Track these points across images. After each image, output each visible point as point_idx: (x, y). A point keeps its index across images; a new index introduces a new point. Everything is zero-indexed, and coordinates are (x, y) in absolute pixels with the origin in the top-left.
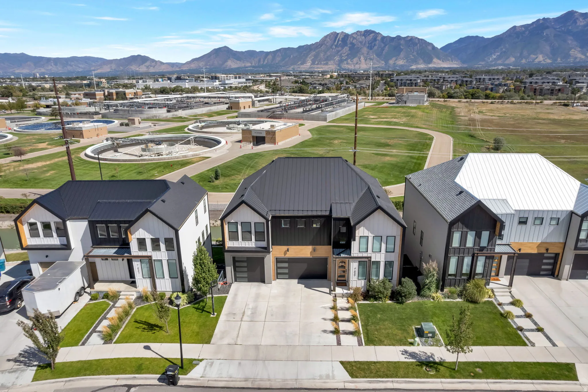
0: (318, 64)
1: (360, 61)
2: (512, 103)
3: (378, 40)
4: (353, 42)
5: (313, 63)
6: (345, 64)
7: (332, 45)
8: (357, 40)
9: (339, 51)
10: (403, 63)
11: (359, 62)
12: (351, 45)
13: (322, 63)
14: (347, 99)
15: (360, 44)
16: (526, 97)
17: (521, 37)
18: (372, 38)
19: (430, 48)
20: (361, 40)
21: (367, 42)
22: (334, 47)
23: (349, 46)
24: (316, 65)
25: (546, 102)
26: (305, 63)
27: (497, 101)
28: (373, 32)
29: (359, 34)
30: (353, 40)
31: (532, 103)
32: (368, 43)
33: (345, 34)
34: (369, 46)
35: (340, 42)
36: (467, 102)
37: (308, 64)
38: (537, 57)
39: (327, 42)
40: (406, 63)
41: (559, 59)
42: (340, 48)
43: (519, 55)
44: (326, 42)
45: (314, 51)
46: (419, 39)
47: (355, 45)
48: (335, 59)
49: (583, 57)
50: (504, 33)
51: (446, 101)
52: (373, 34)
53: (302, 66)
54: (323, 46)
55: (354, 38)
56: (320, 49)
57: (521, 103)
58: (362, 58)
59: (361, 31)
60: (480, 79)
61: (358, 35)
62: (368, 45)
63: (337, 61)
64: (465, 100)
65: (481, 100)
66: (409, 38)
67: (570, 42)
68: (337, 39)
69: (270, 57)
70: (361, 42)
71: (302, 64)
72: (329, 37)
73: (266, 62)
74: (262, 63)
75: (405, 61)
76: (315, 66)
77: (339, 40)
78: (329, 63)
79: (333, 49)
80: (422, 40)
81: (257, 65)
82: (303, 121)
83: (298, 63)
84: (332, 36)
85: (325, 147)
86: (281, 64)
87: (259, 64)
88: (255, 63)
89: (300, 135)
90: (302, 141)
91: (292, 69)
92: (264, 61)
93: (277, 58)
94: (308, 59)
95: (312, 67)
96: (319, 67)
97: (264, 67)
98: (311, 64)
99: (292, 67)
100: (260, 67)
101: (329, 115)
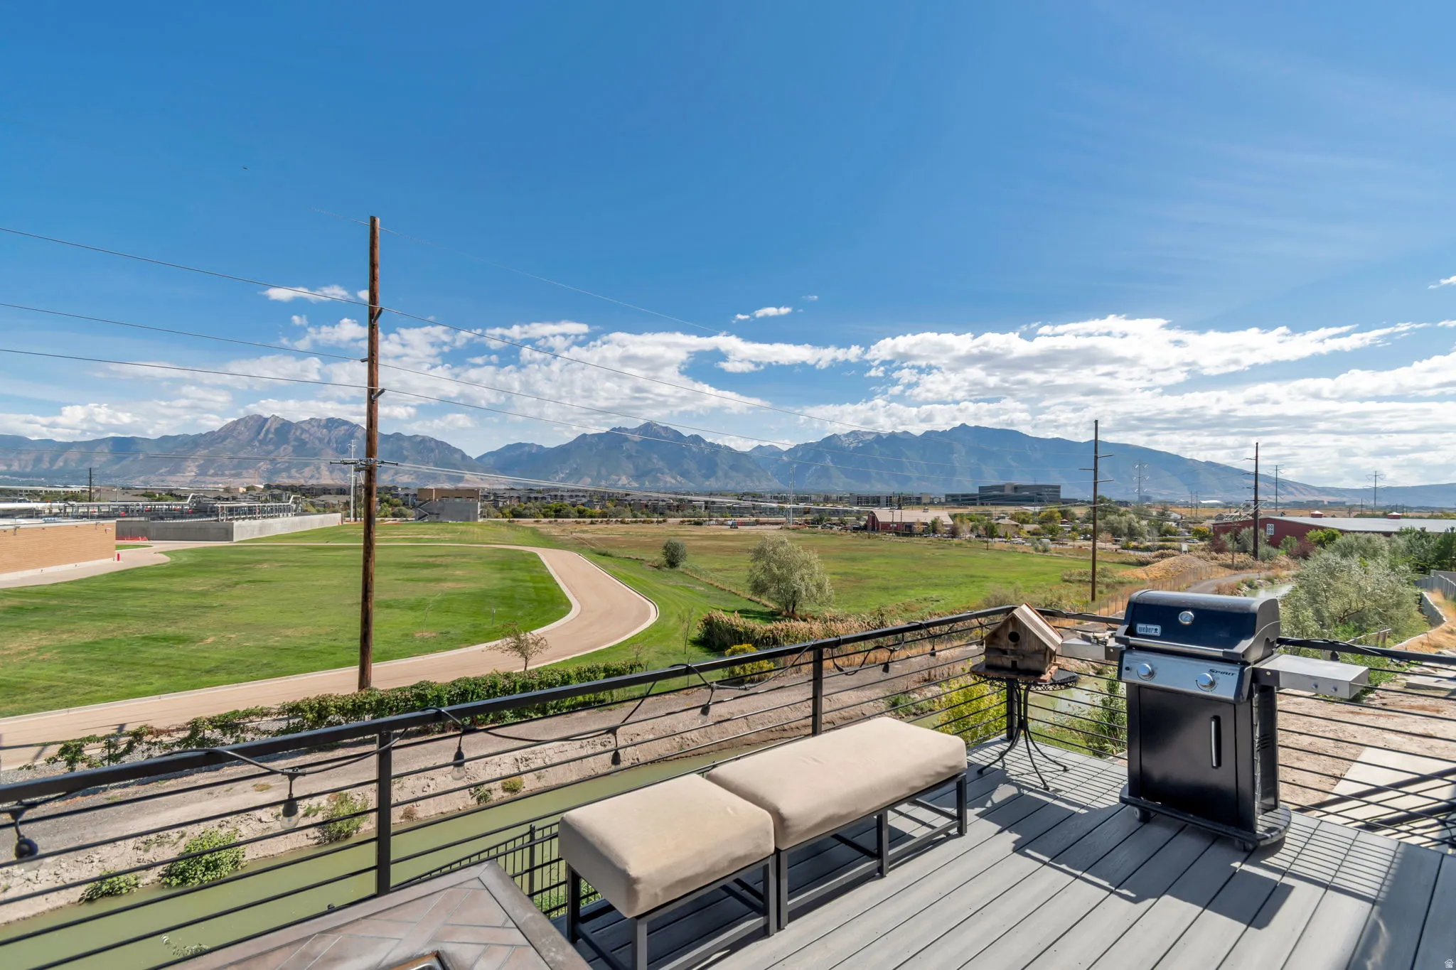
0: (215, 475)
1: (319, 473)
2: (622, 522)
3: (358, 438)
4: (303, 437)
5: (203, 471)
6: (283, 478)
7: (253, 440)
8: (311, 435)
9: (269, 453)
10: (410, 480)
11: (317, 476)
12: (296, 444)
13: (227, 472)
14: (294, 506)
15: (317, 442)
16: (639, 514)
17: (595, 451)
18: (344, 434)
19: (458, 456)
20: (319, 434)
21: (334, 440)
22: (257, 444)
23: (293, 443)
24: (211, 476)
25: (671, 520)
26: (179, 472)
27: (600, 520)
28: (346, 423)
29: (315, 424)
30: (301, 434)
31: (652, 522)
32: (336, 442)
33: (281, 422)
34: (337, 448)
35: (271, 436)
36: (550, 522)
37: (187, 474)
38: (619, 480)
39: (239, 434)
40: (414, 481)
41: (647, 483)
42: (271, 447)
43: (595, 474)
44: (235, 434)
45: (204, 449)
46: (436, 442)
47: (306, 443)
48: (260, 468)
49: (674, 481)
50: (570, 443)
51: (513, 521)
52: (346, 427)
53: (169, 478)
54: (229, 440)
55: (304, 431)
56: (221, 446)
57: (636, 522)
58: (323, 467)
59: (320, 420)
60: (556, 496)
61: (313, 426)
62: (335, 445)
63: (264, 471)
64: (547, 520)
65: (574, 520)
66: (419, 439)
67: (655, 461)
68: (265, 429)
69: (74, 455)
70: (321, 440)
71: (172, 472)
72: (242, 423)
73: (60, 463)
74: (45, 465)
75: (412, 477)
76: (208, 478)
77: (268, 431)
78: (245, 473)
79: (253, 447)
80: (442, 442)
81: (28, 470)
82: (148, 542)
83: (161, 471)
84: (252, 422)
85: (219, 576)
86: (108, 472)
87: (36, 469)
88: (20, 465)
89: (118, 559)
90: (123, 569)
91: (143, 482)
92: (53, 460)
93: (97, 459)
94: (187, 464)
95: (197, 481)
96: (219, 481)
97: (51, 476)
98: (197, 475)
99: (142, 478)
100: (39, 476)
101: (240, 526)
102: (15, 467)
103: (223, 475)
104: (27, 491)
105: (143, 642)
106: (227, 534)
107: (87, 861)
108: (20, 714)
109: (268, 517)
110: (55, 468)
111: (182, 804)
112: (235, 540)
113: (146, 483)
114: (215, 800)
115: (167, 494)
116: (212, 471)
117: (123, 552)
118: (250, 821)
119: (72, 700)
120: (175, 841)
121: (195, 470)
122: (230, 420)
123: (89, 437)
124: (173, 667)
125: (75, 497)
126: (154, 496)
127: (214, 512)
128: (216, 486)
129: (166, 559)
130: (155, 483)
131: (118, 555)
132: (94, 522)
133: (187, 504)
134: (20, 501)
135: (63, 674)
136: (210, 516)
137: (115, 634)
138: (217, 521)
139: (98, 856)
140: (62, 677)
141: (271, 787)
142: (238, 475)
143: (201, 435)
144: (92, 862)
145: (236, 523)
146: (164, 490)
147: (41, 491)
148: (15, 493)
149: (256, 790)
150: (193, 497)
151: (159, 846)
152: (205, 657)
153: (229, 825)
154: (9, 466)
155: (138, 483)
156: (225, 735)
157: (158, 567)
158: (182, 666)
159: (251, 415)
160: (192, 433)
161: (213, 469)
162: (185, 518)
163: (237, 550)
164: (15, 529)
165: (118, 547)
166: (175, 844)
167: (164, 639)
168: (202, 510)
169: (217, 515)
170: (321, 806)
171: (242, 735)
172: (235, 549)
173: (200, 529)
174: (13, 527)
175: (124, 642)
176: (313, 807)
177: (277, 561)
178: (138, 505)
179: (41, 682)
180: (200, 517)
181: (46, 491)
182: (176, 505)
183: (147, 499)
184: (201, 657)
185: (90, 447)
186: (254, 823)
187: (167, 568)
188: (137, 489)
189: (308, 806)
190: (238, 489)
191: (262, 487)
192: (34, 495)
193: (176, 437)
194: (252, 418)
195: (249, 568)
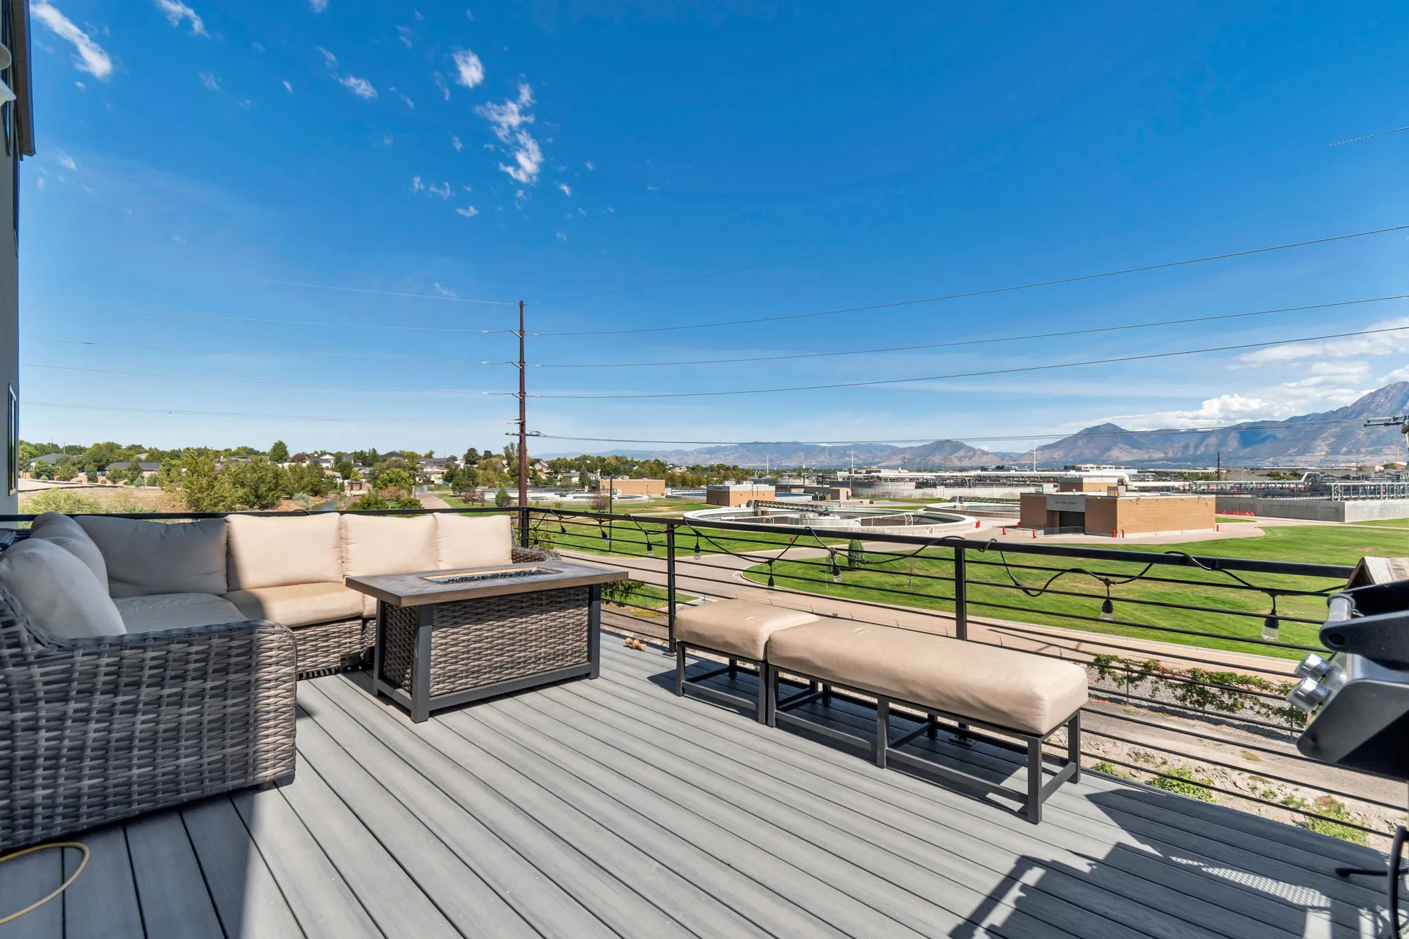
0: (1349, 453)
5: (1334, 450)
13: (1363, 450)
24: (1344, 454)
26: (1309, 452)
37: (1317, 454)
45: (1336, 426)
53: (1298, 458)
54: (1364, 415)
56: (1355, 421)
69: (1213, 440)
71: (1302, 452)
73: (1202, 449)
74: (1191, 451)
76: (1340, 456)
81: (1179, 456)
82: (1255, 517)
83: (1289, 452)
84: (1394, 391)
85: (1306, 554)
86: (1241, 455)
87: (1185, 454)
88: (1173, 452)
89: (1218, 531)
90: (1218, 538)
91: (1272, 463)
92: (1197, 447)
93: (1231, 443)
94: (1317, 443)
95: (1328, 460)
96: (1352, 459)
97: (1196, 460)
98: (1328, 454)
99: (1271, 459)
100: (1186, 460)
101: (1354, 506)
102: (1170, 454)
103: (1358, 452)
104: (1175, 473)
105: (1204, 600)
106: (1339, 514)
107: (1096, 747)
108: (1098, 632)
109: (1398, 498)
110: (1199, 453)
111: (1174, 739)
112: (1347, 520)
113: (1275, 463)
114: (1202, 748)
115: (1291, 474)
116: (1345, 449)
117: (1222, 525)
118: (1225, 780)
119: (1133, 632)
120: (1158, 764)
121: (1326, 449)
122: (1365, 393)
123: (1225, 424)
124: (1218, 627)
125: (1207, 477)
126: (1279, 475)
127: (1328, 490)
128: (1349, 465)
129: (1262, 533)
130: (1284, 463)
131: (1218, 526)
132: (1196, 496)
133: (1301, 483)
134: (1164, 480)
135: (1134, 612)
136: (1322, 495)
137: (1185, 590)
138: (1330, 499)
139: (1103, 747)
140: (1133, 614)
141: (1259, 760)
142: (1377, 452)
143: (1333, 413)
144: (1098, 749)
145: (1347, 503)
146: (1289, 470)
147: (1185, 473)
148: (1167, 474)
149: (1243, 757)
150: (1309, 476)
151: (1145, 762)
152: (1251, 626)
153: (1205, 773)
154: (1166, 453)
155: (1267, 464)
156: (1223, 694)
157: (1250, 540)
158: (1226, 627)
159: (1393, 383)
160: (1321, 412)
161: (1346, 447)
162: (1293, 496)
163: (1347, 532)
164: (1137, 500)
165: (1218, 520)
166: (1158, 766)
167: (1223, 602)
168: (1317, 487)
169: (1331, 494)
170: (1305, 802)
171: (1240, 700)
172: (1343, 530)
173: (1307, 506)
174: (1136, 498)
175: (1189, 597)
176: (1295, 799)
177: (1384, 546)
178: (1252, 483)
179: (1119, 614)
180: (1312, 495)
181: (1189, 473)
182: (1292, 484)
183: (1269, 478)
184: (1247, 625)
185: (1225, 432)
186: (1229, 783)
187: (1258, 541)
188: (1264, 469)
189: (1289, 795)
190: (1374, 467)
191: (1405, 464)
192: (1180, 476)
193: (1304, 418)
194: (1394, 386)
195: (1346, 550)
